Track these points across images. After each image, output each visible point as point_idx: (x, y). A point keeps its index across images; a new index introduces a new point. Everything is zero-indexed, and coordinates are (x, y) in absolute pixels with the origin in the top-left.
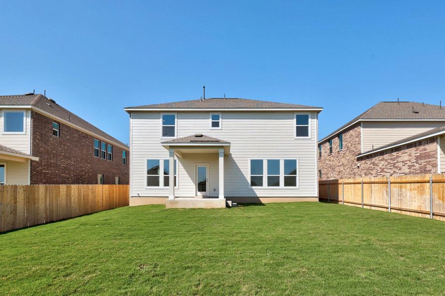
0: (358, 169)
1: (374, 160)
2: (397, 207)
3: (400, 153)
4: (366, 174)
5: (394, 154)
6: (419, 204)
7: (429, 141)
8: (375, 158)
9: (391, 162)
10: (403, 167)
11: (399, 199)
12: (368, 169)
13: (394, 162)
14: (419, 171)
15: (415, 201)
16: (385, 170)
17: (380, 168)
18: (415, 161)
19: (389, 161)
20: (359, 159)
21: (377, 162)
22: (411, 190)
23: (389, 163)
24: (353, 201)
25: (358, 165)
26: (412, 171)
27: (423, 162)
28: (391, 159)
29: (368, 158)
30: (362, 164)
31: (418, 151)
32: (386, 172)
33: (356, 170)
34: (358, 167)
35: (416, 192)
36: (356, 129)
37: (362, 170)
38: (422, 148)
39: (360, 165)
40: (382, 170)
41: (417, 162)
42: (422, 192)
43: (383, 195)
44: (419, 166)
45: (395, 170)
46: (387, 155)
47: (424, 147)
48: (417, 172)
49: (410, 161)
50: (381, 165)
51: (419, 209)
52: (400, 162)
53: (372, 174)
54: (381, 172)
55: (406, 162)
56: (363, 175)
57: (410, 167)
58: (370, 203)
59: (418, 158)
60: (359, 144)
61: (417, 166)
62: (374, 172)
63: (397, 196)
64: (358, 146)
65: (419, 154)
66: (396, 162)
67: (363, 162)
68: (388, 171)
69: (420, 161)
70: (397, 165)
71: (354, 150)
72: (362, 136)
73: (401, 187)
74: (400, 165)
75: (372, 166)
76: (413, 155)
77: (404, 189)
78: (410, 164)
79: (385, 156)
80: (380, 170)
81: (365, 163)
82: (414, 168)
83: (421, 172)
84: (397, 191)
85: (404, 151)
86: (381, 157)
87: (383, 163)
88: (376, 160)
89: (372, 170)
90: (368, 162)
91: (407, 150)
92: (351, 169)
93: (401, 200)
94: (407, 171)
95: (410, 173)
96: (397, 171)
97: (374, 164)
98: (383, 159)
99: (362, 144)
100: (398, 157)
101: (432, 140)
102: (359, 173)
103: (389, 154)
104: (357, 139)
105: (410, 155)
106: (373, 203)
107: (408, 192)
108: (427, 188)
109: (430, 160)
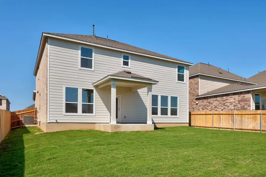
0: (196, 105)
1: (209, 100)
2: (239, 128)
3: (228, 98)
4: (203, 109)
5: (224, 97)
6: (253, 126)
7: (246, 92)
8: (210, 99)
9: (222, 102)
10: (230, 106)
11: (240, 124)
12: (204, 106)
13: (224, 102)
14: (240, 109)
15: (251, 124)
16: (218, 107)
17: (214, 106)
18: (238, 102)
19: (221, 101)
20: (197, 99)
21: (212, 102)
22: (248, 118)
23: (220, 103)
24: (204, 126)
25: (197, 102)
26: (236, 108)
27: (243, 103)
28: (222, 101)
29: (205, 99)
30: (200, 102)
31: (240, 98)
32: (218, 108)
33: (195, 106)
34: (197, 104)
35: (251, 119)
36: (195, 79)
37: (199, 106)
38: (242, 96)
39: (198, 103)
40: (216, 107)
41: (239, 103)
42: (255, 119)
43: (229, 121)
44: (240, 105)
45: (224, 107)
46: (219, 98)
47: (243, 95)
48: (239, 109)
49: (234, 102)
50: (214, 104)
51: (253, 129)
52: (229, 103)
53: (208, 109)
54: (214, 108)
55: (232, 103)
56: (201, 110)
57: (234, 106)
58: (219, 127)
59: (239, 101)
60: (198, 89)
61: (239, 106)
62: (209, 108)
63: (239, 122)
64: (197, 90)
65: (240, 99)
66: (225, 102)
67: (201, 101)
68: (220, 107)
69: (241, 103)
70: (226, 104)
71: (193, 92)
72: (199, 84)
73: (242, 117)
74: (228, 104)
75: (208, 104)
76: (237, 99)
77: (243, 118)
78: (234, 104)
79: (218, 98)
80: (214, 107)
81: (202, 102)
82: (237, 106)
83: (241, 109)
84: (239, 119)
85: (231, 96)
86: (215, 99)
87: (216, 102)
88: (211, 100)
89: (208, 106)
90: (205, 101)
91: (232, 96)
92: (191, 105)
93: (242, 124)
94: (233, 108)
95: (235, 109)
96: (226, 108)
97: (209, 103)
98: (216, 100)
99: (199, 89)
100: (226, 99)
101: (248, 92)
102: (197, 108)
103: (220, 98)
104: (196, 86)
105: (235, 99)
106: (221, 127)
107: (247, 120)
108: (259, 117)
109: (247, 102)
